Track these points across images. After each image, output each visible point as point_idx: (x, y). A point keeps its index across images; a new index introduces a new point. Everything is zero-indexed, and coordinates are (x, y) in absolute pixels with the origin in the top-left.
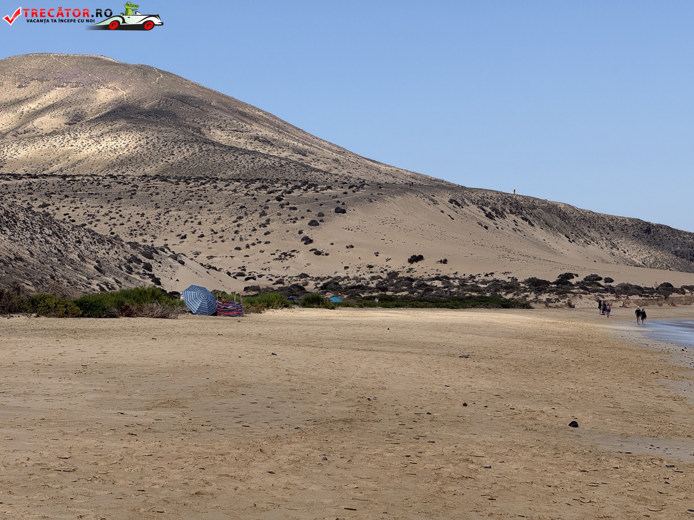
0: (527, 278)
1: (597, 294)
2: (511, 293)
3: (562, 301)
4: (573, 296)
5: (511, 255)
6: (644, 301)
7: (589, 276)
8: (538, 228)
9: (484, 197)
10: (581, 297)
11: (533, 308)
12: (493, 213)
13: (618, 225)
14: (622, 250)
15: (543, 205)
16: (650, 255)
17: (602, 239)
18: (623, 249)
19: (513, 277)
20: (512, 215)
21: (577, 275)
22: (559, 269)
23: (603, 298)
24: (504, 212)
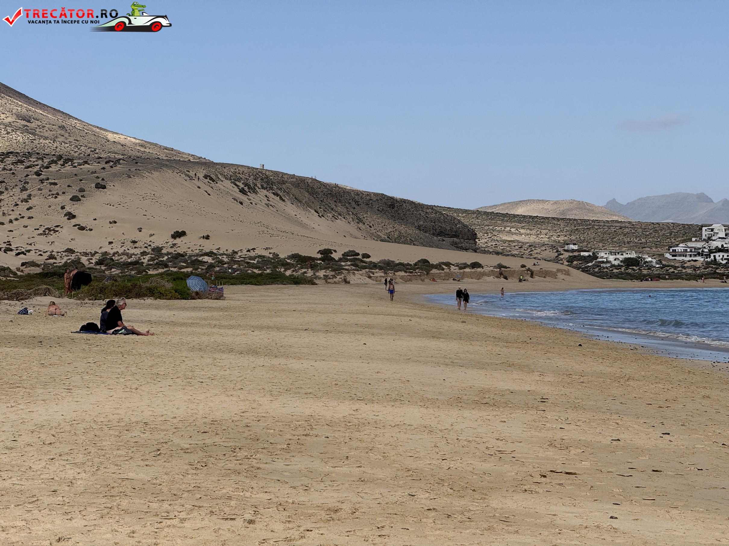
0: (290, 254)
5: (271, 231)
6: (409, 277)
7: (347, 252)
8: (288, 203)
9: (236, 172)
12: (246, 189)
13: (363, 200)
14: (368, 225)
15: (292, 180)
17: (349, 214)
18: (369, 223)
19: (274, 253)
20: (263, 190)
21: (335, 251)
22: (318, 245)
24: (255, 187)
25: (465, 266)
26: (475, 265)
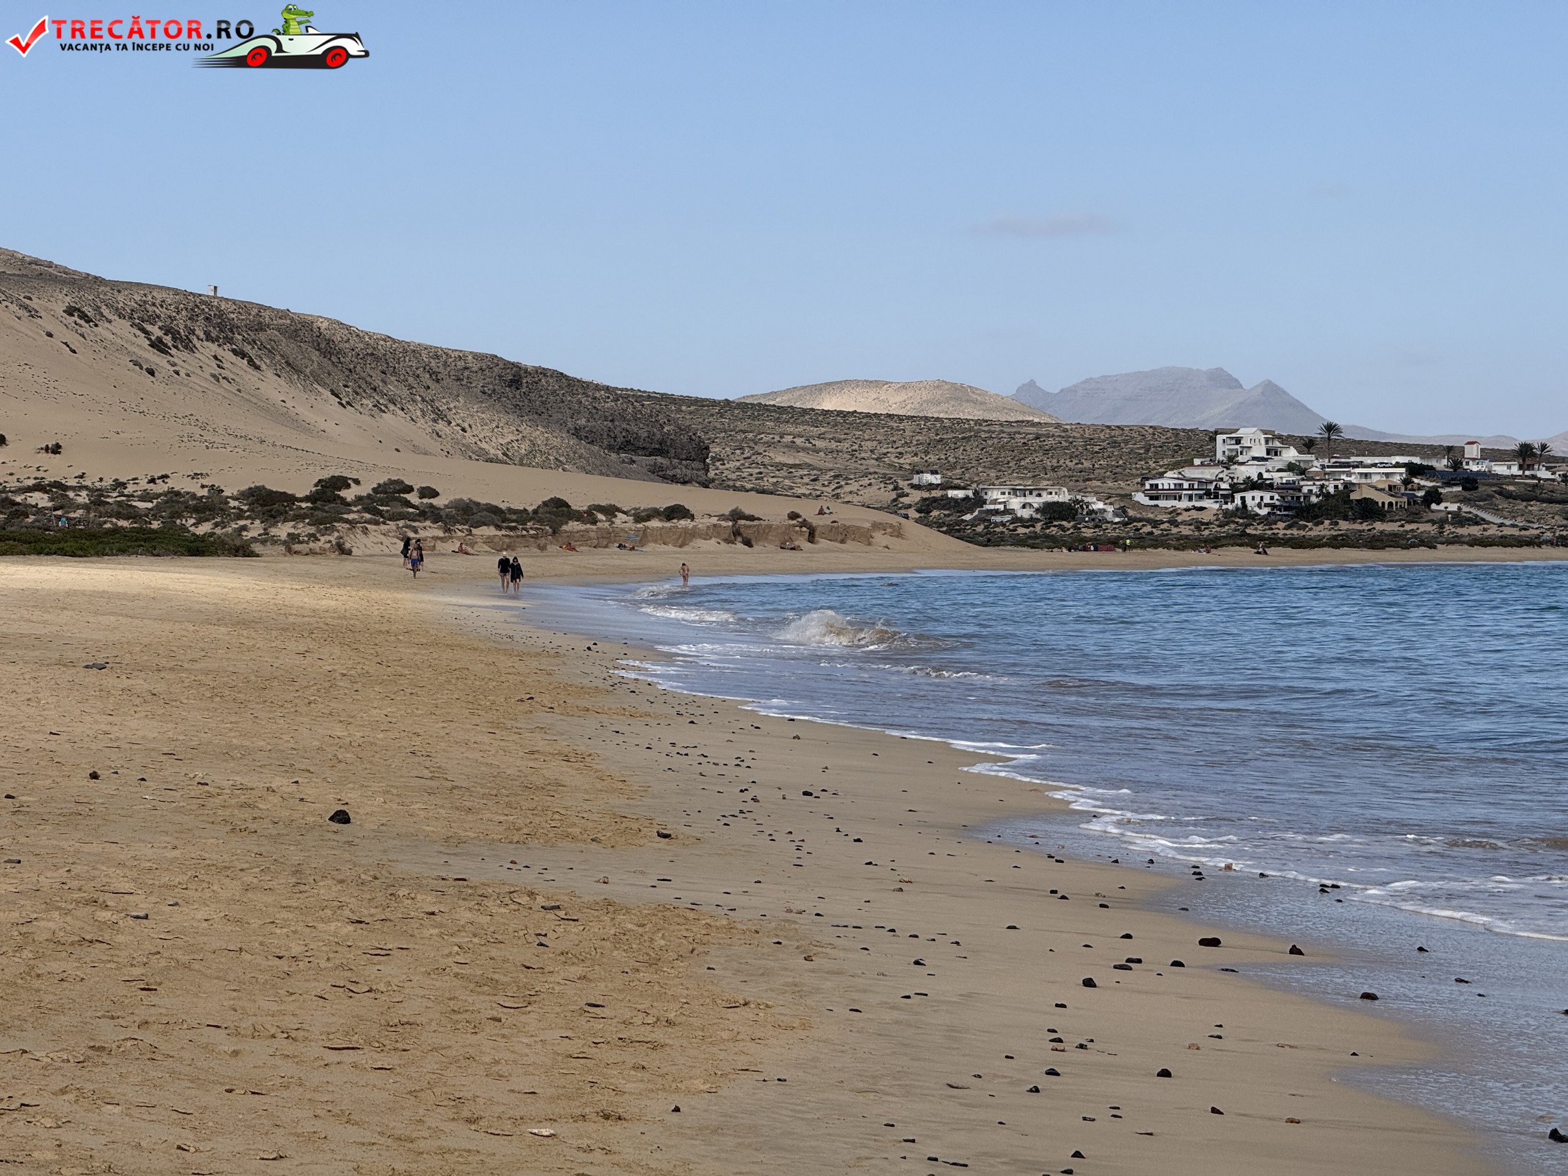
0: (244, 488)
1: (401, 523)
2: (207, 520)
3: (323, 539)
4: (349, 529)
5: (208, 436)
6: (507, 540)
7: (385, 484)
8: (269, 374)
9: (145, 302)
10: (365, 531)
11: (258, 556)
12: (168, 339)
13: (448, 369)
14: (458, 425)
15: (281, 321)
16: (519, 437)
17: (414, 401)
18: (460, 422)
19: (213, 486)
20: (209, 344)
21: (357, 482)
22: (319, 468)
23: (416, 532)
24: (191, 337)
25: (653, 514)
26: (676, 512)
